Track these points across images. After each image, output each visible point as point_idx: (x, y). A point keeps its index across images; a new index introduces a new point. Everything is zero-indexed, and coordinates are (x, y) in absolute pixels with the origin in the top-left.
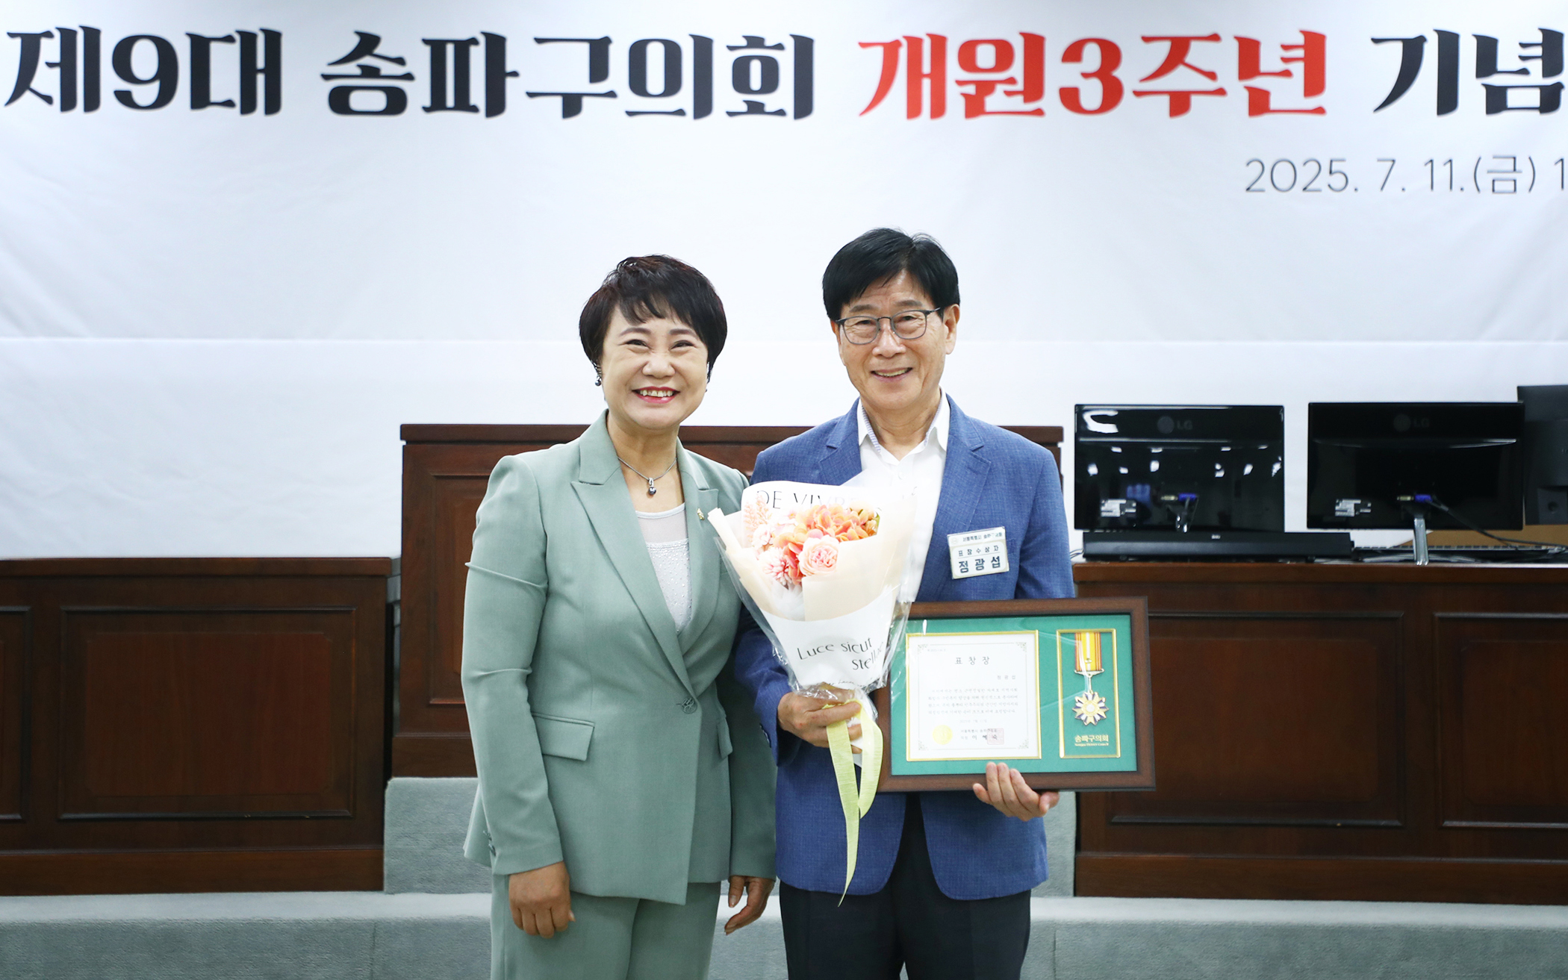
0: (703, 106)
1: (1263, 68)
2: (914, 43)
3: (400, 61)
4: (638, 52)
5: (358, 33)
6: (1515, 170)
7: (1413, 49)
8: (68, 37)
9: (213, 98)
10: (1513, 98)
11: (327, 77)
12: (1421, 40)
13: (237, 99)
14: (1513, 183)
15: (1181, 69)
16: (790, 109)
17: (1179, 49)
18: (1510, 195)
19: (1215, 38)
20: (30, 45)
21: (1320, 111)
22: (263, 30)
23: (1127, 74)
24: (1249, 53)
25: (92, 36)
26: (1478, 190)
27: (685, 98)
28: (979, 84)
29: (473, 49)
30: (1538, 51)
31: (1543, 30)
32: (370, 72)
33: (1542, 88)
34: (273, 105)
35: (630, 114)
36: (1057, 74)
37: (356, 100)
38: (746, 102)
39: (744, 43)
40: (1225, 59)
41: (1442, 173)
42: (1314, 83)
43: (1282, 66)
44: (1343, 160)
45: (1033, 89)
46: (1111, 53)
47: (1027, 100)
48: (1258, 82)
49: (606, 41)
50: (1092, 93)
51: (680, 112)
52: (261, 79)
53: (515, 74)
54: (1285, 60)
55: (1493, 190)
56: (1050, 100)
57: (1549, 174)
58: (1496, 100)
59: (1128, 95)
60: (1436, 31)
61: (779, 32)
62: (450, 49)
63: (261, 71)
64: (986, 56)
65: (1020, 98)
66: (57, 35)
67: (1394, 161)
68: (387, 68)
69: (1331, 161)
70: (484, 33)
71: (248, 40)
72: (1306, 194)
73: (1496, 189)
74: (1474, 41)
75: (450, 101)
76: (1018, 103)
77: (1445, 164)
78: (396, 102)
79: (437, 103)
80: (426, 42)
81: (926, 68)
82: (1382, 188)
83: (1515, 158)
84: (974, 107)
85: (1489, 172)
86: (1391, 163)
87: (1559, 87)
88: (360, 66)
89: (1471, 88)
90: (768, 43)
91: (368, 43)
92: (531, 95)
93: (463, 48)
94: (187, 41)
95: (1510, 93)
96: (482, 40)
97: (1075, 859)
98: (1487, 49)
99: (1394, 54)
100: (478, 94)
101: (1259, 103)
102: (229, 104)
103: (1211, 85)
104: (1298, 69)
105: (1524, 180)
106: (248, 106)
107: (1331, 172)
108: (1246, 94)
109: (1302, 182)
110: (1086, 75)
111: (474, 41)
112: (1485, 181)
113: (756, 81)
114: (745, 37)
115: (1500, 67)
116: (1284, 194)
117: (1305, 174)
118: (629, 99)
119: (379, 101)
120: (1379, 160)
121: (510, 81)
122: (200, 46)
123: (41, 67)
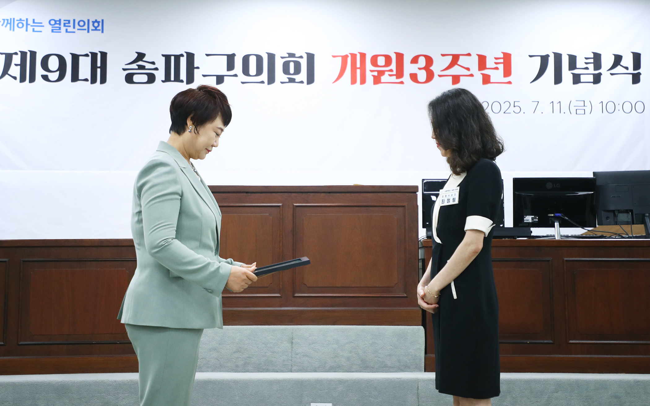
0: (271, 79)
1: (487, 67)
2: (354, 56)
3: (153, 63)
4: (246, 60)
5: (136, 52)
6: (584, 106)
7: (544, 60)
8: (23, 54)
9: (80, 78)
10: (583, 78)
11: (124, 70)
12: (548, 56)
13: (89, 79)
14: (584, 110)
15: (456, 66)
16: (305, 81)
17: (455, 59)
18: (583, 115)
19: (469, 55)
20: (9, 57)
21: (510, 83)
22: (99, 52)
23: (436, 68)
24: (482, 60)
25: (33, 54)
26: (571, 113)
27: (264, 76)
28: (378, 71)
29: (181, 58)
30: (592, 61)
31: (593, 53)
32: (141, 67)
33: (594, 74)
34: (103, 81)
35: (243, 83)
36: (409, 68)
37: (136, 78)
38: (288, 78)
39: (287, 55)
40: (473, 63)
41: (557, 107)
42: (507, 72)
43: (495, 66)
44: (519, 102)
45: (400, 73)
46: (429, 61)
47: (397, 78)
48: (486, 72)
49: (233, 55)
50: (422, 76)
51: (263, 82)
52: (99, 70)
53: (198, 68)
54: (496, 63)
55: (576, 113)
56: (406, 78)
57: (597, 107)
58: (577, 79)
59: (436, 76)
60: (553, 52)
61: (301, 51)
62: (173, 58)
63: (99, 67)
64: (381, 61)
65: (395, 77)
66: (19, 53)
67: (538, 102)
68: (148, 66)
69: (514, 102)
70: (185, 52)
71: (94, 55)
72: (505, 114)
73: (577, 113)
74: (568, 57)
75: (172, 78)
76: (394, 79)
77: (558, 103)
78: (151, 79)
79: (167, 79)
80: (163, 55)
81: (358, 65)
82: (534, 113)
83: (584, 101)
84: (377, 80)
85: (574, 106)
86: (537, 102)
87: (600, 74)
88: (137, 65)
89: (567, 75)
90: (296, 56)
91: (141, 56)
92: (204, 76)
93: (178, 58)
94: (71, 56)
95: (582, 76)
96: (185, 55)
97: (425, 357)
98: (573, 60)
99: (537, 62)
100: (183, 75)
101: (486, 80)
102: (86, 80)
103: (468, 73)
104: (501, 67)
105: (588, 109)
106: (94, 81)
107: (514, 106)
108: (481, 76)
109: (503, 110)
110: (420, 69)
111: (182, 55)
112: (573, 110)
113: (292, 70)
114: (287, 53)
115: (577, 67)
116: (497, 114)
117: (505, 107)
118: (242, 77)
119: (145, 78)
120: (532, 102)
121: (196, 70)
122: (75, 58)
123: (13, 66)
